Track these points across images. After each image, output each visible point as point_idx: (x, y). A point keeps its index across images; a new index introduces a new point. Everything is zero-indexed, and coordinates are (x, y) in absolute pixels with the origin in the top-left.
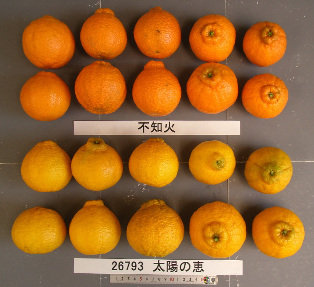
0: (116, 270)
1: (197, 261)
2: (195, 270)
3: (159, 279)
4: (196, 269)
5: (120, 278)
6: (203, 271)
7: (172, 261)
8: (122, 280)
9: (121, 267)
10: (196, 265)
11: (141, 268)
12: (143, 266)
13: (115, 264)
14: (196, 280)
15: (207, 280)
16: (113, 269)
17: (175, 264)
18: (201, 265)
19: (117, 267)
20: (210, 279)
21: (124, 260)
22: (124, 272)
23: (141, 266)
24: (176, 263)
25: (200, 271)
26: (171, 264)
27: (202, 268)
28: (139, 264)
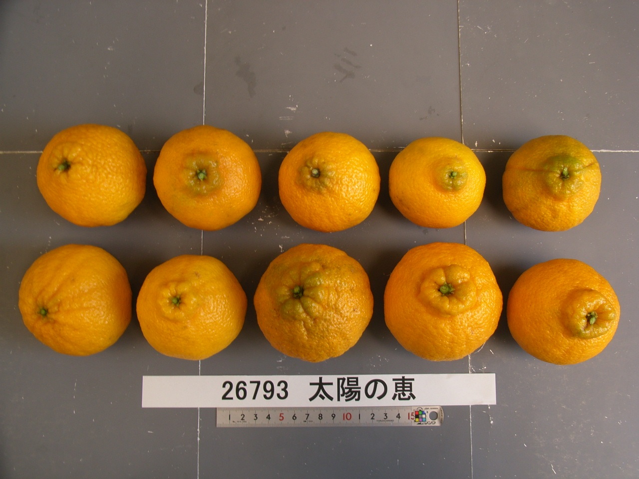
0: (232, 398)
1: (400, 376)
2: (397, 396)
3: (320, 417)
4: (399, 394)
5: (237, 417)
6: (414, 397)
7: (348, 378)
8: (242, 419)
9: (241, 393)
10: (398, 385)
11: (283, 394)
12: (287, 389)
13: (228, 386)
14: (398, 416)
15: (420, 416)
16: (224, 398)
17: (355, 383)
18: (409, 385)
19: (233, 394)
20: (428, 415)
21: (247, 379)
22: (248, 402)
23: (284, 390)
24: (357, 381)
25: (409, 399)
26: (345, 385)
27: (411, 390)
28: (279, 385)
